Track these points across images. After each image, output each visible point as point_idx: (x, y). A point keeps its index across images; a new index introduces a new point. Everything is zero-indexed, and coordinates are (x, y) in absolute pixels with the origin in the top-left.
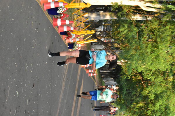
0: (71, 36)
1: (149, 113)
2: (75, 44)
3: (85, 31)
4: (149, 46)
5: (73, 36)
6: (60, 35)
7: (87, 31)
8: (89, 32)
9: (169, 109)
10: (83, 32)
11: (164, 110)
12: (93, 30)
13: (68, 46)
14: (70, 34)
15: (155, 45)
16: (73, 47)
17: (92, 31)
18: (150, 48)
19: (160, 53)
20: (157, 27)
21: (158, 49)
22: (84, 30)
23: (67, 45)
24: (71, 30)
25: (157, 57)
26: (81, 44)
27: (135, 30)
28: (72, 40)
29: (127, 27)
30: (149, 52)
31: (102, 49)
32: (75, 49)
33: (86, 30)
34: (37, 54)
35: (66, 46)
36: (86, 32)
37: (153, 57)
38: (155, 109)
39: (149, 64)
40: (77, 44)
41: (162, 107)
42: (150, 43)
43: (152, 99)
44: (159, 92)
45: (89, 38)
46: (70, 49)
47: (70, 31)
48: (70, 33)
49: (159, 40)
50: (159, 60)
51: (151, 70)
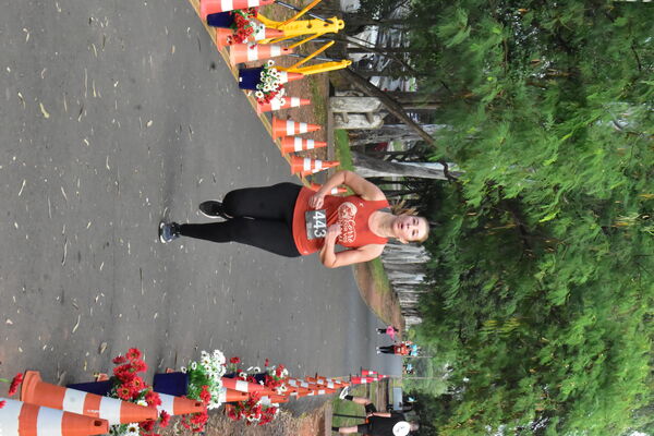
0: (251, 31)
1: (546, 356)
2: (266, 71)
3: (307, 22)
4: (548, 95)
5: (258, 31)
6: (206, 25)
7: (312, 21)
8: (319, 27)
9: (623, 344)
10: (296, 27)
11: (601, 346)
12: (334, 20)
13: (241, 79)
14: (247, 23)
15: (573, 91)
16: (260, 82)
17: (332, 23)
18: (554, 101)
19: (591, 124)
20: (580, 21)
21: (583, 103)
22: (301, 19)
23: (235, 73)
24: (250, 6)
25: (579, 138)
26: (289, 73)
27: (498, 32)
28: (252, 47)
29: (465, 21)
30: (550, 117)
31: (369, 110)
32: (265, 90)
33: (310, 18)
34: (113, 81)
35: (233, 77)
36: (310, 27)
37: (565, 138)
38: (568, 342)
39: (549, 162)
40: (274, 70)
41: (596, 336)
42: (553, 82)
43: (560, 302)
44: (584, 280)
45: (320, 55)
46: (244, 91)
47: (245, 10)
48: (247, 19)
49: (586, 69)
50: (586, 150)
51: (557, 188)
